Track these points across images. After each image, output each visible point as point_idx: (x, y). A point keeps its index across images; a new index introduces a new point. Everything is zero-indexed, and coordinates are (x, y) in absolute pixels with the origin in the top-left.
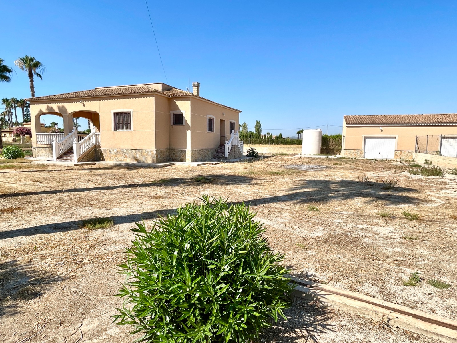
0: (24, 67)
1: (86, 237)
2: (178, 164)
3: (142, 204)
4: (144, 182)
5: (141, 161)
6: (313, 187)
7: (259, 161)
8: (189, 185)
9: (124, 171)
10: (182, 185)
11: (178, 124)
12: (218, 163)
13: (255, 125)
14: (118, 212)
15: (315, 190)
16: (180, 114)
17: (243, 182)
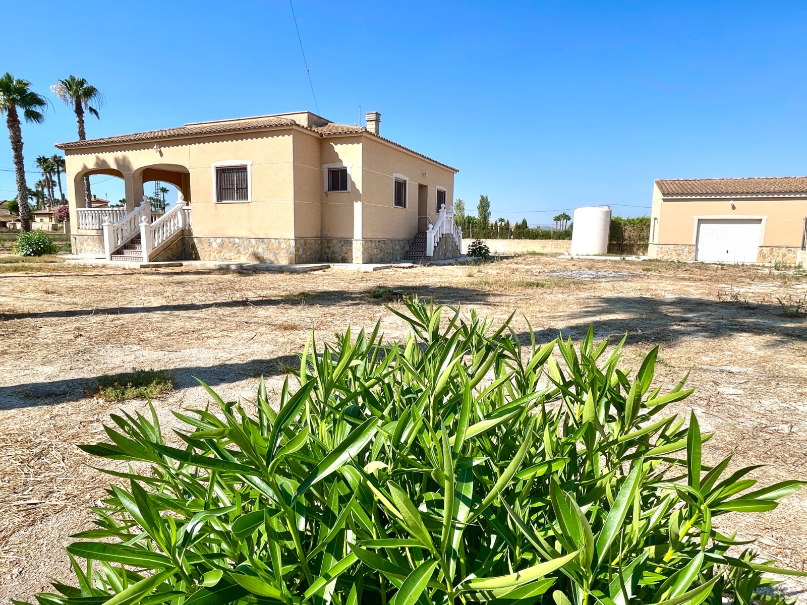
0: (68, 96)
1: (92, 422)
2: (336, 267)
3: (252, 341)
4: (266, 297)
5: (268, 262)
6: (626, 312)
7: (494, 264)
8: (358, 304)
9: (232, 278)
10: (343, 303)
11: (338, 190)
12: (415, 265)
13: (479, 203)
14: (193, 359)
15: (632, 317)
16: (342, 171)
17: (470, 300)
